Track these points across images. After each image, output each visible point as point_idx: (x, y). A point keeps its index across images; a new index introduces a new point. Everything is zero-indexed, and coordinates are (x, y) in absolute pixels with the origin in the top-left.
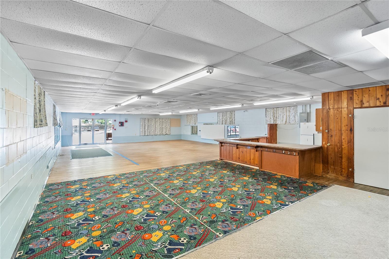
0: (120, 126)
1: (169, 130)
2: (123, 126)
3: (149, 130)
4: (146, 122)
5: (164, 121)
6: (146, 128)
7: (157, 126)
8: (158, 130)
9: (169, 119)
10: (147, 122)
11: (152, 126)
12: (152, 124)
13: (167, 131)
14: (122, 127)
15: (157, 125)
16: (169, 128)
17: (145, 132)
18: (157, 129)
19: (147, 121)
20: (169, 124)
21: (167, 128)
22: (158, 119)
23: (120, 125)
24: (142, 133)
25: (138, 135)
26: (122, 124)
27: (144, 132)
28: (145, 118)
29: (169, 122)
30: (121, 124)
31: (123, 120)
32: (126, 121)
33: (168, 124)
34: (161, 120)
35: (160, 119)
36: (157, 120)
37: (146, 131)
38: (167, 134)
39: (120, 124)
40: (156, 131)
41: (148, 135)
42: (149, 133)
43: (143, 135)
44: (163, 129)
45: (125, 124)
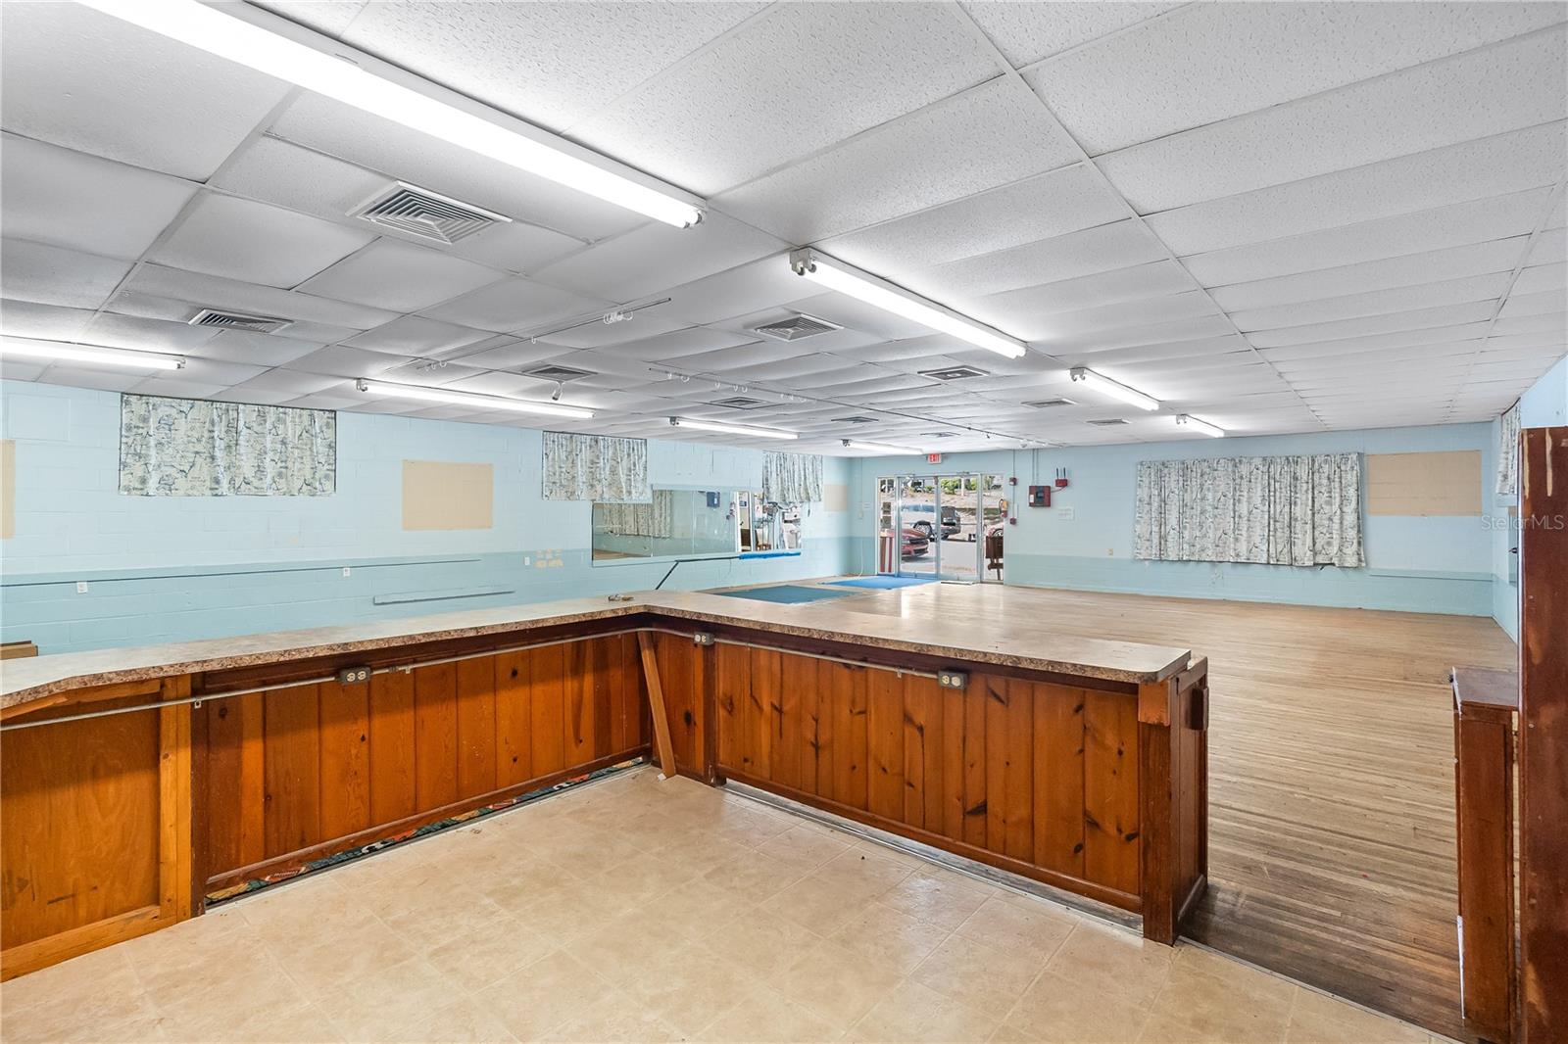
0: (1031, 505)
1: (1352, 534)
2: (1049, 505)
3: (1186, 534)
4: (1173, 482)
5: (1303, 471)
6: (1172, 519)
7: (1243, 509)
8: (1259, 531)
9: (1355, 457)
10: (1173, 485)
11: (1209, 508)
12: (1210, 496)
13: (1336, 543)
14: (1041, 512)
15: (1244, 499)
16: (1351, 519)
17: (1163, 538)
18: (1244, 524)
19: (1174, 477)
20: (1352, 492)
21: (1330, 519)
22: (1258, 461)
23: (1032, 501)
24: (1147, 543)
25: (1125, 553)
26: (1041, 497)
27: (1156, 541)
28: (1163, 464)
29: (1351, 478)
30: (1036, 497)
31: (1047, 479)
32: (1063, 483)
33: (1336, 495)
34: (1275, 470)
35: (1268, 461)
36: (1244, 470)
37: (1169, 538)
38: (1333, 564)
39: (1032, 496)
40: (1243, 539)
41: (1180, 561)
42: (1186, 546)
43: (1153, 557)
44: (1298, 525)
45: (1059, 496)
